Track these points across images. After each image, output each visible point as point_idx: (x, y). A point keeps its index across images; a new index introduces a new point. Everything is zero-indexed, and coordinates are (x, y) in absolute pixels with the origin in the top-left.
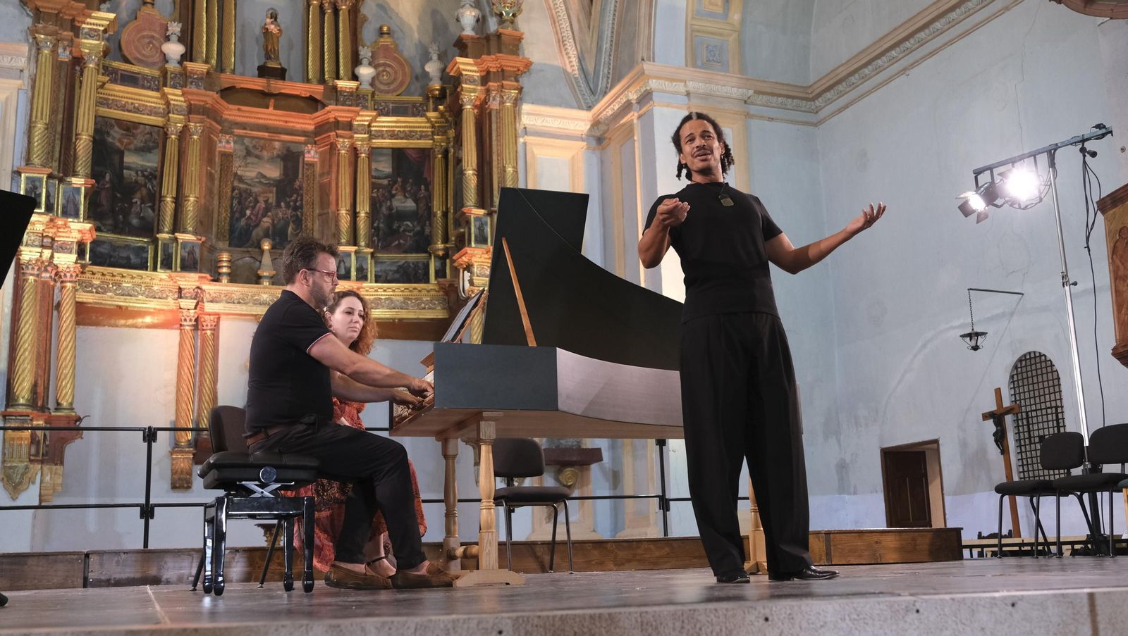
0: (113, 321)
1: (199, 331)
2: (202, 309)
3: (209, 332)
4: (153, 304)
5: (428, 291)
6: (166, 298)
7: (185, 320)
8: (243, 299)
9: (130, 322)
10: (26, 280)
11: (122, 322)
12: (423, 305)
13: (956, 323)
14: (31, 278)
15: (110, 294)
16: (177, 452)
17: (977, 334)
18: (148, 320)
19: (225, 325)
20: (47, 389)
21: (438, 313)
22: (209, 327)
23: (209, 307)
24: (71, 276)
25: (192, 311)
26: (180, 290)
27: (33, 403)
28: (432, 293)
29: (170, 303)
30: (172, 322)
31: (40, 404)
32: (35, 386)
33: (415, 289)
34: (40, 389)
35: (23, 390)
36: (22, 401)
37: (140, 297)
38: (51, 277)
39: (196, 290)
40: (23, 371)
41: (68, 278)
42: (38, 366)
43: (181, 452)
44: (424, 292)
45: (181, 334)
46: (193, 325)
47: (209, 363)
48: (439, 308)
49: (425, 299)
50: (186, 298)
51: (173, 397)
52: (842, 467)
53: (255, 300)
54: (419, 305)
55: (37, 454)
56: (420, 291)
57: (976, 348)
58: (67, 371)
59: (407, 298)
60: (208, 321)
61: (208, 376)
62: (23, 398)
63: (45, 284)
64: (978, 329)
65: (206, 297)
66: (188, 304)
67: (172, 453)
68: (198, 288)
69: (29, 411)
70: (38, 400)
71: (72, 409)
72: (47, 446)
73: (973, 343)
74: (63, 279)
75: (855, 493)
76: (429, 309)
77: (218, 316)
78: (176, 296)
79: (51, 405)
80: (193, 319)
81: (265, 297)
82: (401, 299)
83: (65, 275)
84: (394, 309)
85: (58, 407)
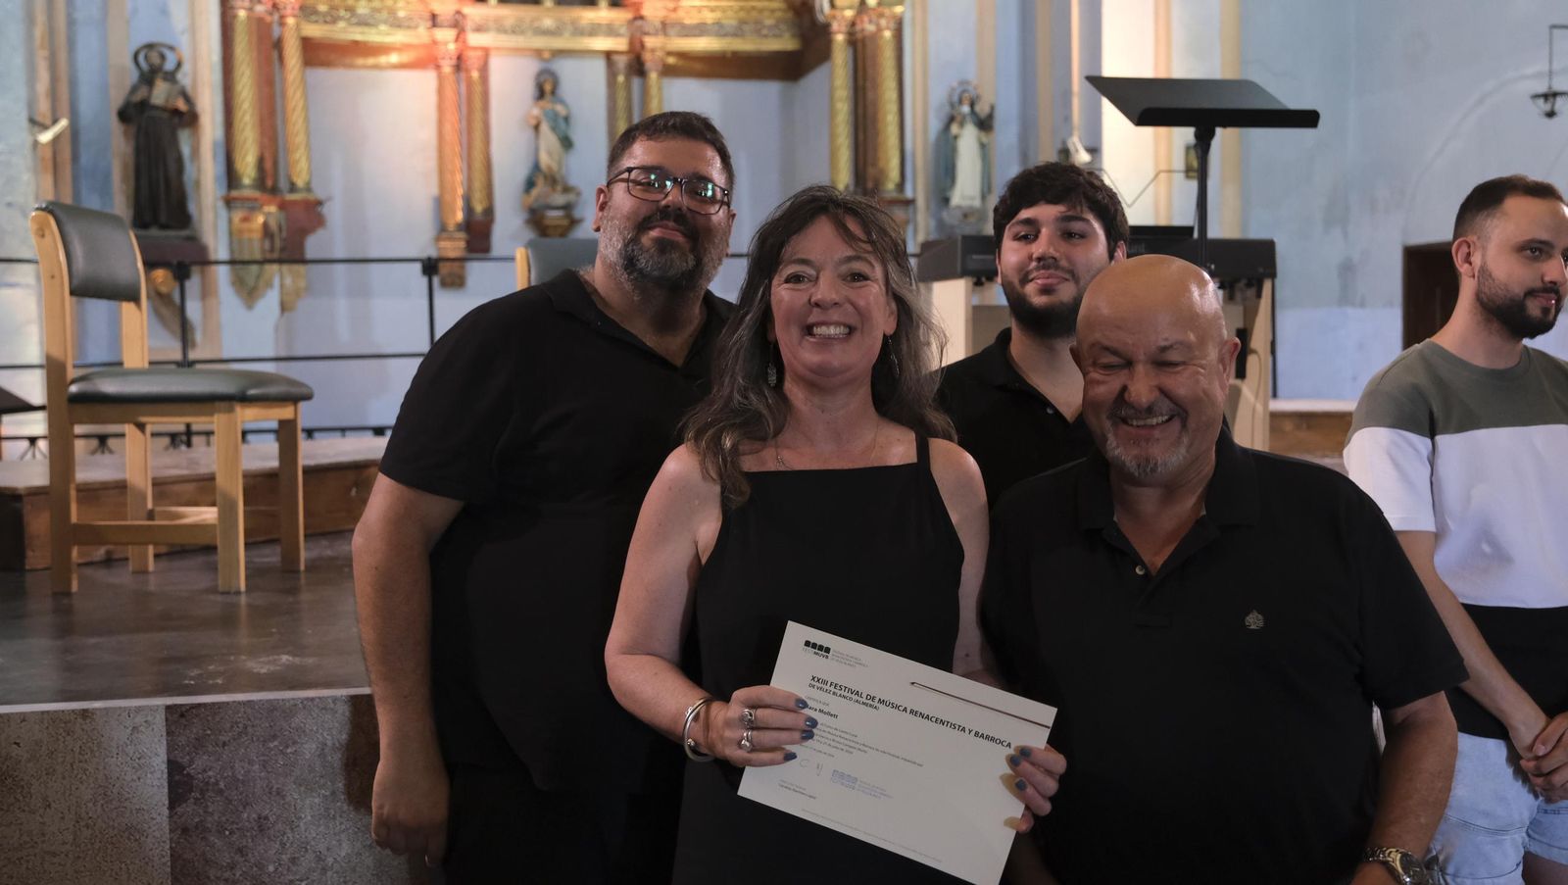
0: (348, 61)
1: (463, 75)
2: (464, 42)
3: (475, 74)
4: (398, 37)
5: (773, 11)
6: (416, 27)
7: (443, 58)
8: (519, 27)
9: (371, 61)
10: (235, 16)
11: (360, 61)
12: (765, 32)
13: (1529, 71)
14: (242, 14)
15: (341, 24)
16: (445, 240)
17: (1555, 95)
18: (394, 58)
19: (496, 64)
20: (275, 163)
21: (785, 43)
22: (476, 66)
23: (475, 39)
24: (293, 9)
25: (452, 47)
26: (434, 17)
27: (260, 183)
28: (779, 14)
29: (421, 34)
30: (426, 60)
31: (269, 183)
32: (261, 161)
33: (753, 8)
34: (268, 165)
35: (247, 165)
36: (247, 181)
37: (383, 27)
38: (266, 11)
39: (457, 16)
40: (245, 142)
41: (289, 11)
42: (262, 133)
43: (451, 239)
44: (766, 14)
45: (441, 78)
46: (454, 66)
47: (478, 116)
48: (787, 35)
49: (769, 22)
50: (441, 27)
51: (432, 164)
52: (1347, 270)
53: (537, 28)
54: (758, 31)
55: (272, 250)
56: (761, 11)
57: (1551, 114)
58: (300, 139)
59: (742, 22)
60: (473, 59)
61: (478, 135)
62: (249, 177)
63: (260, 21)
64: (1558, 87)
65: (469, 25)
66: (445, 35)
67: (438, 239)
68: (458, 12)
69: (256, 194)
70: (269, 181)
71: (308, 189)
72: (285, 240)
73: (1547, 107)
74: (283, 12)
75: (1362, 305)
76: (775, 36)
77: (486, 52)
78: (429, 24)
79: (283, 184)
80: (455, 57)
81: (548, 22)
82: (734, 22)
83: (285, 8)
84: (725, 35)
85: (293, 188)
